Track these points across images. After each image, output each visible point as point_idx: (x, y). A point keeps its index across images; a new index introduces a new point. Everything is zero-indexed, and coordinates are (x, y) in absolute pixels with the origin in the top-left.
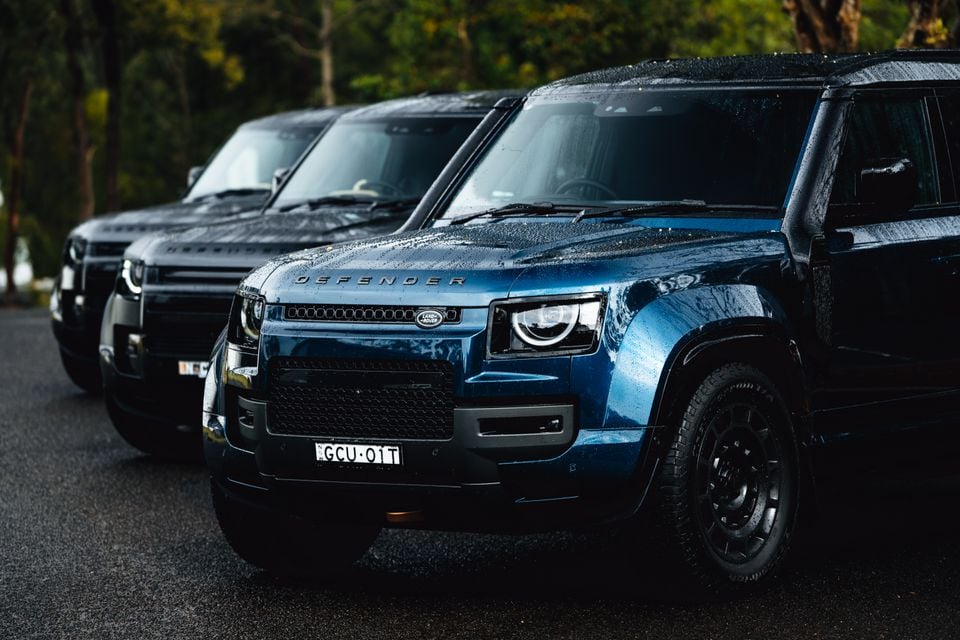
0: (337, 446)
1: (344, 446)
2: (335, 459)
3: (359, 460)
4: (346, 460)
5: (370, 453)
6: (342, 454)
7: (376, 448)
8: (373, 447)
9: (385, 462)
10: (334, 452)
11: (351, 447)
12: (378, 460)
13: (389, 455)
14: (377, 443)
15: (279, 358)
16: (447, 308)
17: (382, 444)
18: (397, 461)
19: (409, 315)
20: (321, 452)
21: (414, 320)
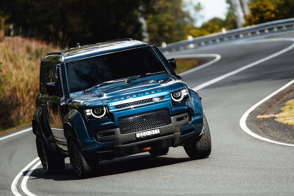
0: (142, 133)
1: (144, 132)
2: (142, 136)
3: (148, 135)
4: (145, 135)
5: (151, 132)
7: (153, 131)
11: (146, 132)
12: (154, 133)
13: (157, 132)
14: (153, 130)
15: (120, 117)
16: (160, 97)
17: (154, 129)
18: (159, 132)
19: (151, 100)
20: (138, 136)
21: (153, 101)
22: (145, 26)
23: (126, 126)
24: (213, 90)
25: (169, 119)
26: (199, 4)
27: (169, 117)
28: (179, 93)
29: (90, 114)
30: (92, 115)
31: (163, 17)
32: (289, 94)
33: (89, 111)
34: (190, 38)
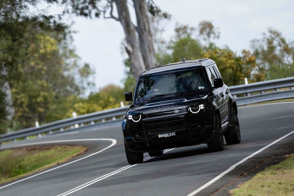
22: (9, 98)
24: (105, 189)
26: (87, 66)
31: (35, 85)
32: (213, 195)
34: (75, 115)
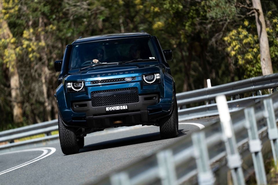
0: (111, 107)
1: (113, 107)
2: (111, 110)
3: (117, 109)
4: (114, 110)
5: (120, 107)
6: (113, 109)
8: (121, 106)
9: (124, 109)
10: (111, 108)
11: (115, 107)
12: (122, 109)
13: (124, 107)
14: (121, 105)
15: (93, 92)
16: (132, 77)
17: (123, 105)
18: (127, 108)
19: (123, 80)
20: (107, 109)
21: (125, 80)
23: (98, 100)
25: (137, 97)
27: (137, 96)
28: (152, 76)
29: (71, 87)
30: (71, 88)
33: (70, 84)
